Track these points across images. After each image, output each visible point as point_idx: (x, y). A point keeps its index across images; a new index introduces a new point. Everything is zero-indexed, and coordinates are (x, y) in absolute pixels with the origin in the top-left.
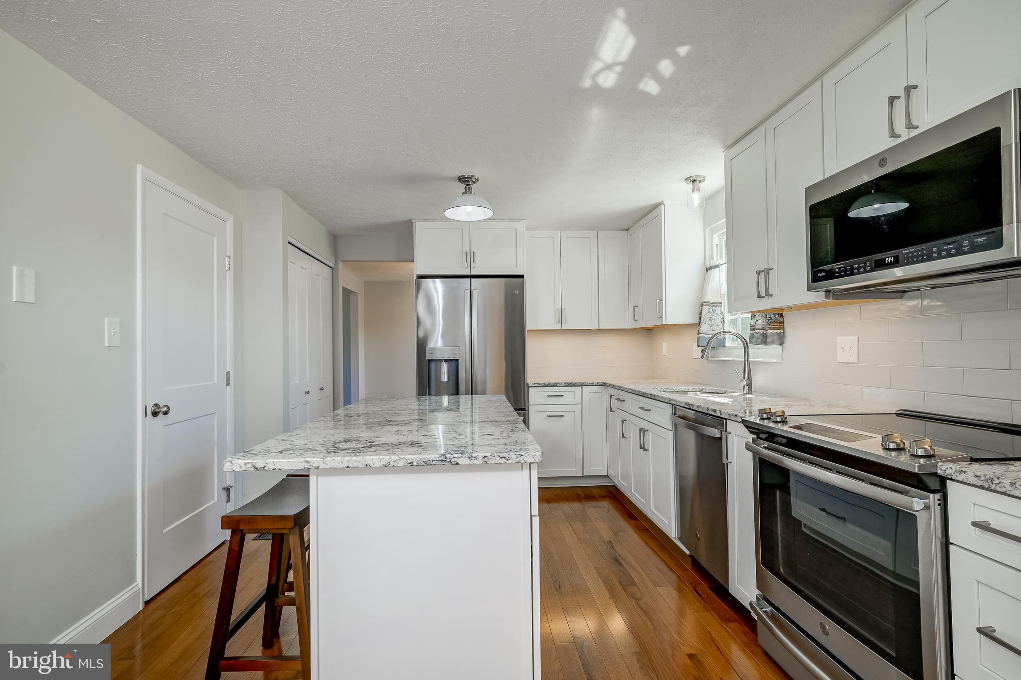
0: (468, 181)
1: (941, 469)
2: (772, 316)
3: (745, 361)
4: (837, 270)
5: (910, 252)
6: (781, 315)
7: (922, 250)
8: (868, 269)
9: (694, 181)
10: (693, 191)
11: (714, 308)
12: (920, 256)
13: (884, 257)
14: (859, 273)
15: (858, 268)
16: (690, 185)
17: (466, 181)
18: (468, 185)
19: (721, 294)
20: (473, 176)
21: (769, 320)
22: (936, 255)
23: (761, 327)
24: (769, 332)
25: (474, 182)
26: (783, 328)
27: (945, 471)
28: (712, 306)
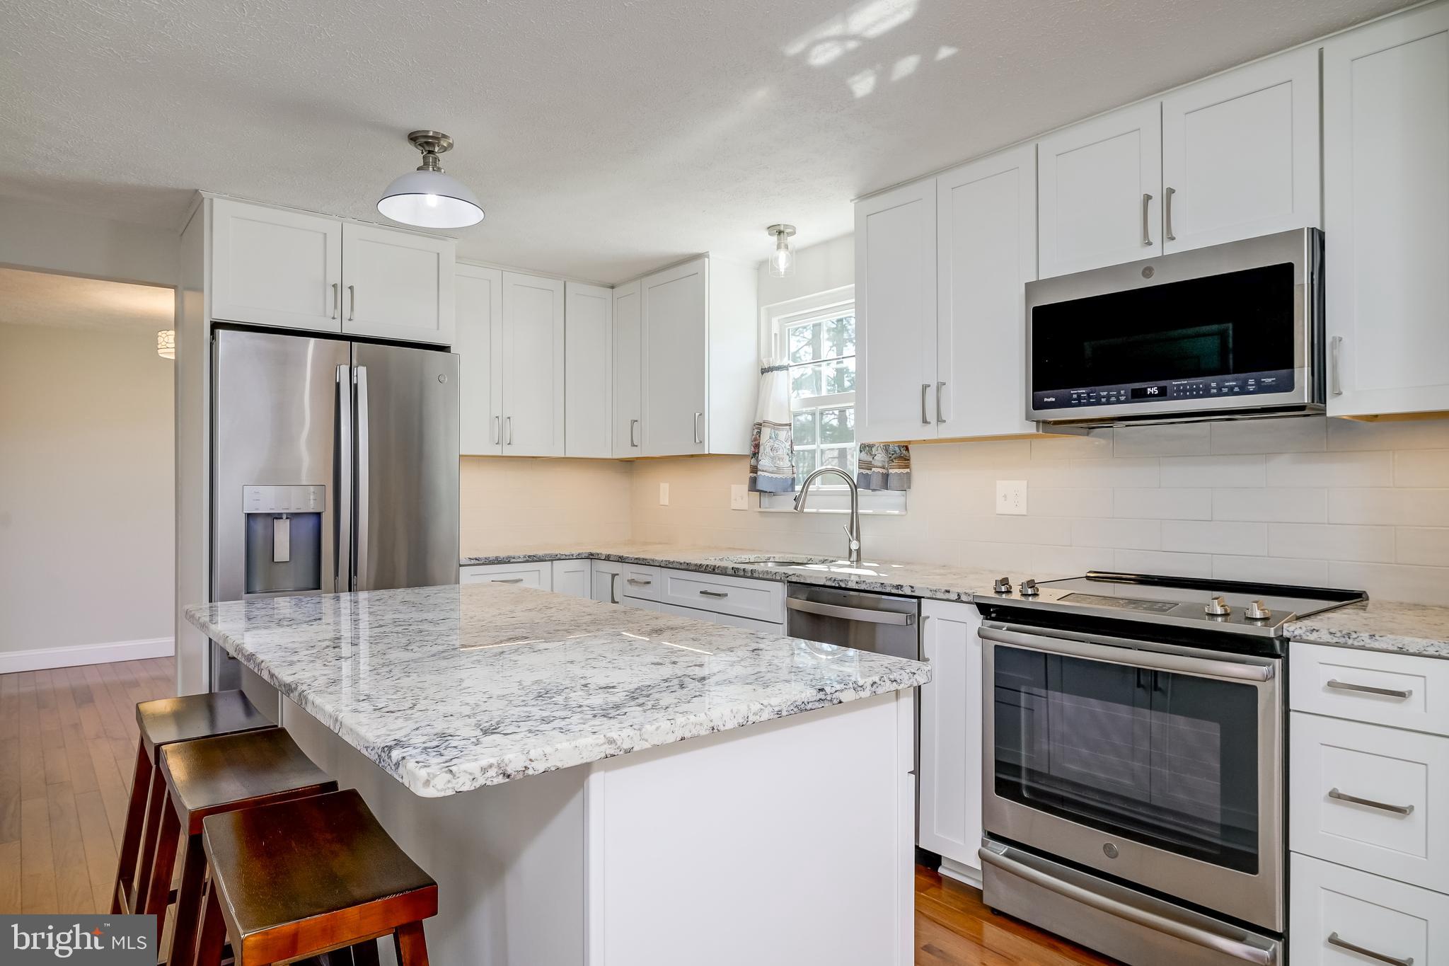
0: (432, 144)
1: (1288, 631)
2: (897, 449)
3: (853, 513)
4: (1075, 396)
5: (1181, 385)
6: (907, 449)
7: (1197, 385)
8: (1123, 398)
9: (780, 232)
10: (779, 247)
11: (777, 432)
12: (1194, 390)
13: (1146, 386)
14: (1108, 403)
15: (1108, 397)
16: (775, 238)
17: (426, 143)
18: (430, 152)
19: (789, 411)
20: (444, 136)
21: (893, 454)
22: (1215, 391)
23: (880, 465)
24: (891, 471)
25: (445, 149)
26: (907, 467)
27: (1293, 632)
28: (774, 428)
